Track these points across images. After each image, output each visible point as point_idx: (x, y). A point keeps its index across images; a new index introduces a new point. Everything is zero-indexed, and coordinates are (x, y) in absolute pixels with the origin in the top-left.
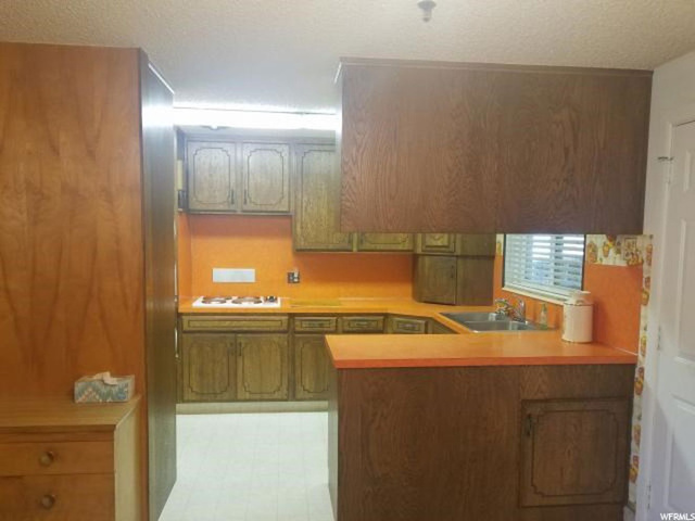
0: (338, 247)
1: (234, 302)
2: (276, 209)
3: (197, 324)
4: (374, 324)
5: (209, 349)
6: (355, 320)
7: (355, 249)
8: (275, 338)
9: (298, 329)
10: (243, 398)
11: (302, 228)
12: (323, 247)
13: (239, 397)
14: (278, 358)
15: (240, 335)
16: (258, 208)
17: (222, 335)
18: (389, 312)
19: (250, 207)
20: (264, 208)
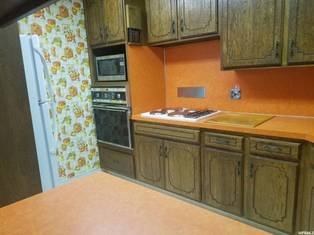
0: (264, 62)
1: (169, 115)
2: (206, 31)
3: (141, 129)
4: (285, 150)
5: (148, 148)
6: (263, 143)
7: (285, 63)
8: (189, 148)
9: (207, 143)
10: (169, 189)
11: (228, 46)
12: (247, 63)
13: (167, 188)
14: (192, 165)
15: (166, 141)
16: (192, 33)
17: (156, 139)
18: (307, 139)
19: (186, 33)
20: (196, 33)
